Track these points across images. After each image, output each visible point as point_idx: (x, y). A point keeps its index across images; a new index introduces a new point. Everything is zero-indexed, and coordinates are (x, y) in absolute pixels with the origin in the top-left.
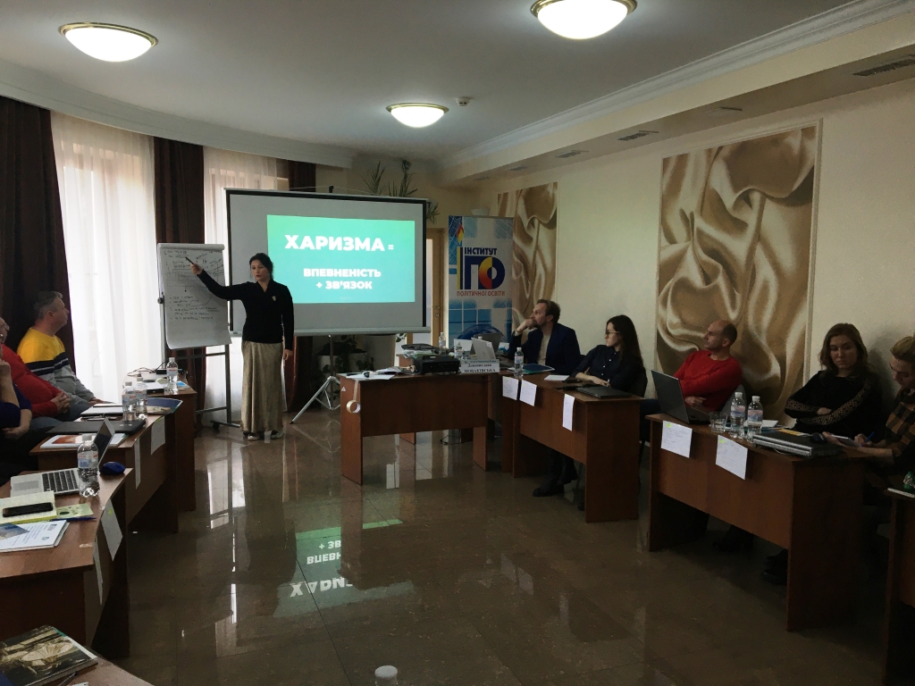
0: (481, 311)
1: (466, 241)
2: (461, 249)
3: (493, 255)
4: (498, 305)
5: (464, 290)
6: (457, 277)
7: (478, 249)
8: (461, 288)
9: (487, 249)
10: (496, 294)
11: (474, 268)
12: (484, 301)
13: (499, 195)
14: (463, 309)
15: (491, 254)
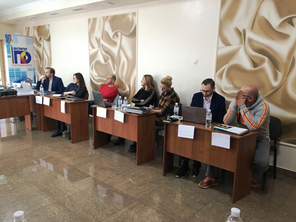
0: (22, 72)
1: (14, 45)
2: (12, 48)
3: (26, 51)
4: (29, 70)
5: (14, 64)
6: (11, 59)
7: (19, 48)
8: (13, 63)
9: (23, 48)
10: (28, 65)
11: (18, 55)
12: (24, 68)
13: (26, 28)
14: (15, 71)
15: (25, 50)
